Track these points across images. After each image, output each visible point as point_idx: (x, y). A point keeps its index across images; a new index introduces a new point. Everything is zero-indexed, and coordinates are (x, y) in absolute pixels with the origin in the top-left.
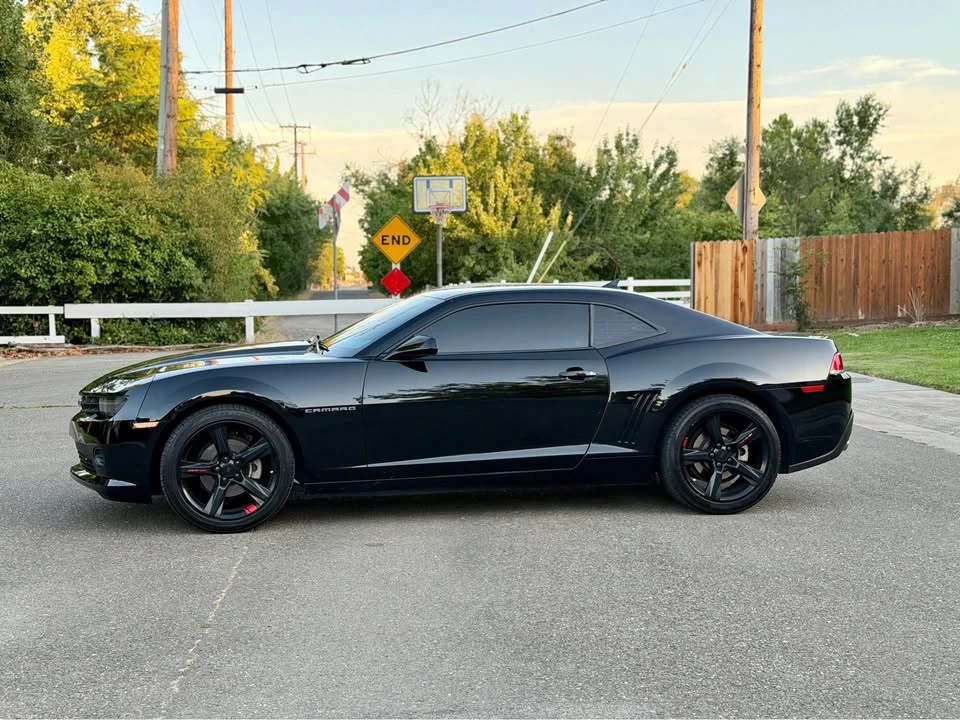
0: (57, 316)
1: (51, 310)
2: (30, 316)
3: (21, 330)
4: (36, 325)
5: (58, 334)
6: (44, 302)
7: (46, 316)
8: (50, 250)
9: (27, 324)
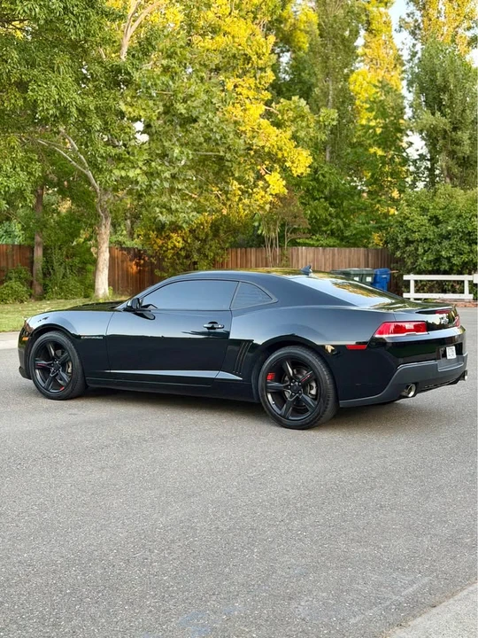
0: (469, 281)
1: (466, 278)
2: (454, 281)
3: (449, 291)
4: (458, 287)
5: (470, 293)
6: (460, 273)
7: (463, 282)
8: (461, 239)
9: (452, 286)
